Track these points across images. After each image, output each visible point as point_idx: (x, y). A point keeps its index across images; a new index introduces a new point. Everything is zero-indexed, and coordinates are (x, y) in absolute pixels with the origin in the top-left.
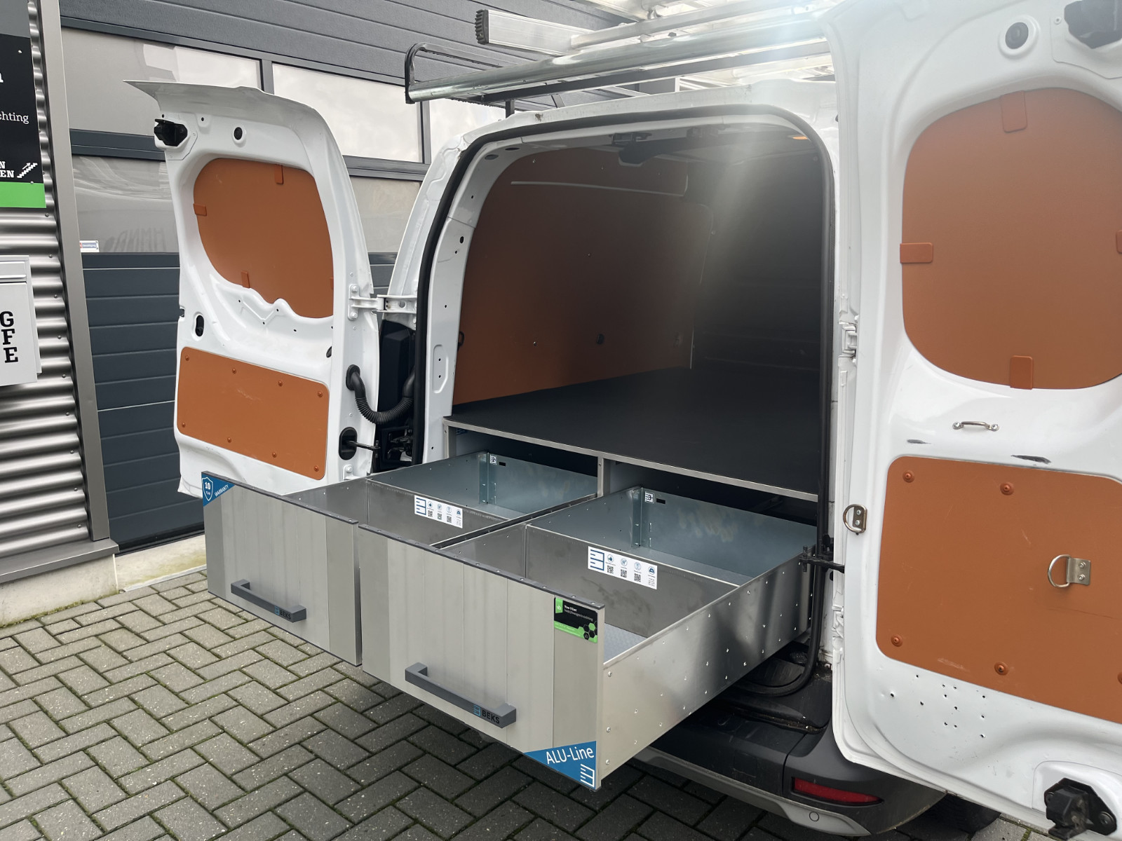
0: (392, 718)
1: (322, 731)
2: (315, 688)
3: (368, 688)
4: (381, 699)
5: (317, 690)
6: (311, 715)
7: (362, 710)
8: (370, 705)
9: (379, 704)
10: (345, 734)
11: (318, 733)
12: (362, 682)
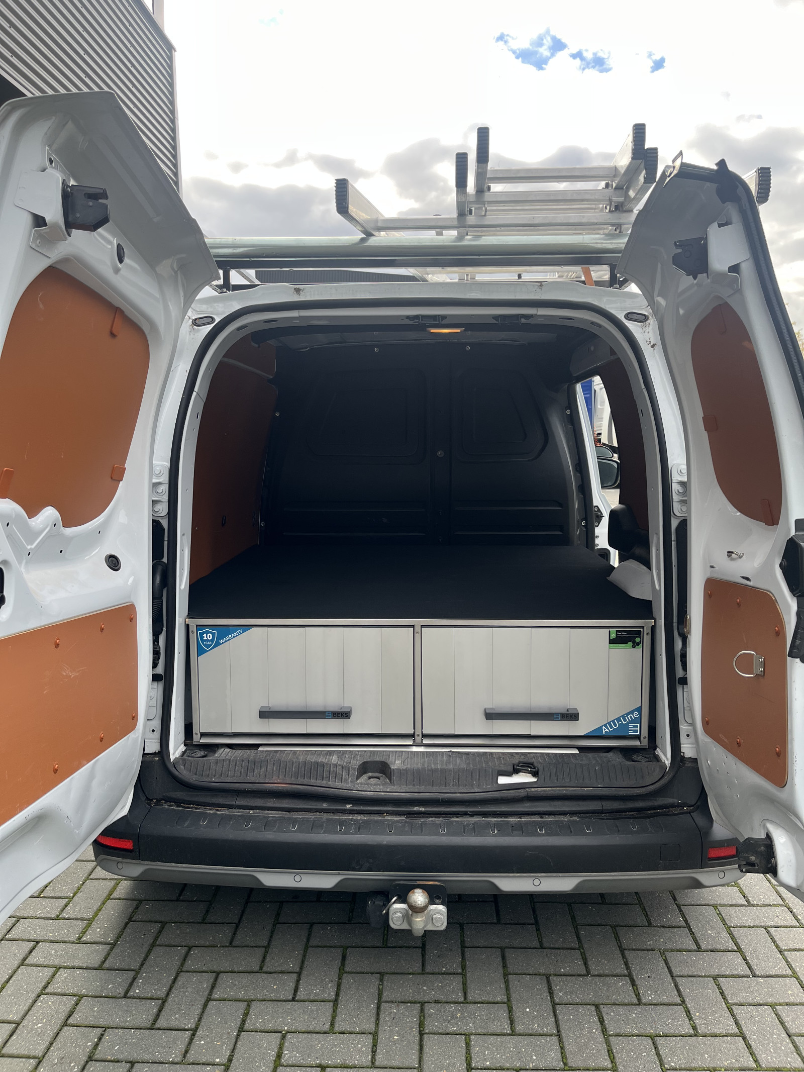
0: (168, 986)
1: (102, 1035)
2: (34, 995)
3: (100, 968)
4: (131, 974)
5: (38, 996)
6: (65, 1024)
7: (122, 994)
8: (126, 985)
9: (134, 979)
10: (135, 1025)
11: (100, 1039)
12: (85, 965)
